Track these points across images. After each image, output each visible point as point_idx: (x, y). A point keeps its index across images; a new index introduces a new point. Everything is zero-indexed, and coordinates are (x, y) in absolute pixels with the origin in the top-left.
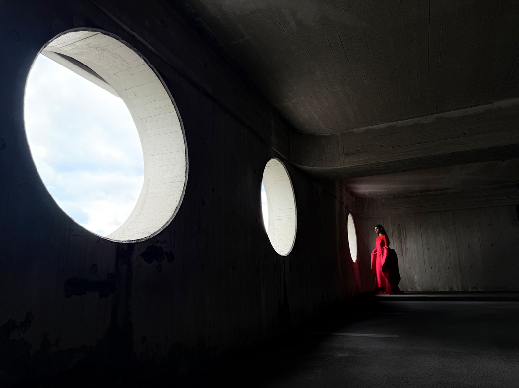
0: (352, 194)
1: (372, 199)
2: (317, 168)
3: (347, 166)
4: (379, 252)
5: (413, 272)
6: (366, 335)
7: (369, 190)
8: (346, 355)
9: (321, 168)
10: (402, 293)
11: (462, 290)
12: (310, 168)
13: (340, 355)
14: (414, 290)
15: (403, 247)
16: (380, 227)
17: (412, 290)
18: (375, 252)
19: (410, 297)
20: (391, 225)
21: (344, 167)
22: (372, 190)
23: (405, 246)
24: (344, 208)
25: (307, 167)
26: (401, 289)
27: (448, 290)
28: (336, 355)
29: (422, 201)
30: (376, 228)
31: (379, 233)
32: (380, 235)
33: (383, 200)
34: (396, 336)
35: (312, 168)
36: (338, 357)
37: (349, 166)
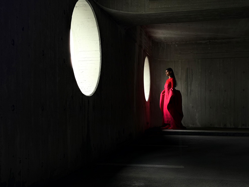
0: (150, 37)
1: (167, 44)
2: (123, 12)
3: (151, 12)
4: (166, 93)
5: (195, 110)
6: (157, 166)
7: (165, 36)
8: (142, 184)
9: (127, 12)
10: (185, 128)
11: (234, 127)
12: (116, 11)
13: (136, 184)
14: (195, 126)
15: (189, 88)
16: (170, 70)
17: (192, 126)
18: (163, 93)
19: (191, 132)
20: (180, 69)
21: (148, 13)
22: (168, 36)
23: (191, 87)
24: (142, 51)
25: (113, 10)
26: (184, 125)
27: (222, 126)
28: (134, 185)
29: (209, 48)
30: (167, 71)
31: (168, 75)
32: (170, 78)
33: (176, 46)
34: (182, 167)
35: (118, 11)
36: (135, 186)
37: (153, 12)
